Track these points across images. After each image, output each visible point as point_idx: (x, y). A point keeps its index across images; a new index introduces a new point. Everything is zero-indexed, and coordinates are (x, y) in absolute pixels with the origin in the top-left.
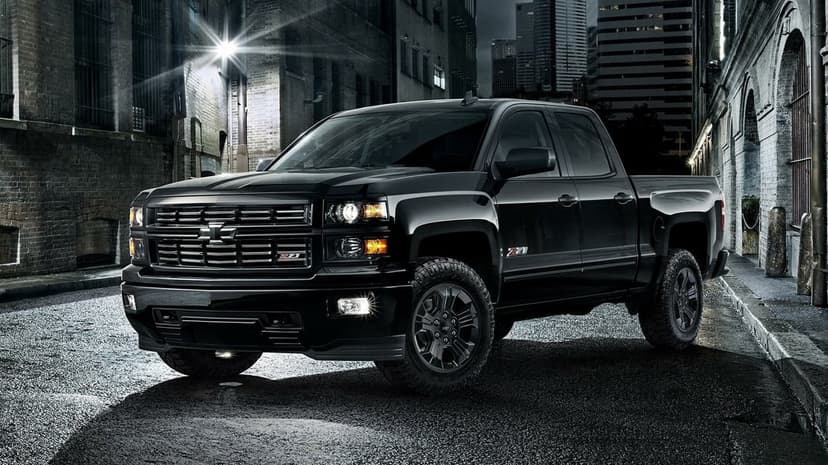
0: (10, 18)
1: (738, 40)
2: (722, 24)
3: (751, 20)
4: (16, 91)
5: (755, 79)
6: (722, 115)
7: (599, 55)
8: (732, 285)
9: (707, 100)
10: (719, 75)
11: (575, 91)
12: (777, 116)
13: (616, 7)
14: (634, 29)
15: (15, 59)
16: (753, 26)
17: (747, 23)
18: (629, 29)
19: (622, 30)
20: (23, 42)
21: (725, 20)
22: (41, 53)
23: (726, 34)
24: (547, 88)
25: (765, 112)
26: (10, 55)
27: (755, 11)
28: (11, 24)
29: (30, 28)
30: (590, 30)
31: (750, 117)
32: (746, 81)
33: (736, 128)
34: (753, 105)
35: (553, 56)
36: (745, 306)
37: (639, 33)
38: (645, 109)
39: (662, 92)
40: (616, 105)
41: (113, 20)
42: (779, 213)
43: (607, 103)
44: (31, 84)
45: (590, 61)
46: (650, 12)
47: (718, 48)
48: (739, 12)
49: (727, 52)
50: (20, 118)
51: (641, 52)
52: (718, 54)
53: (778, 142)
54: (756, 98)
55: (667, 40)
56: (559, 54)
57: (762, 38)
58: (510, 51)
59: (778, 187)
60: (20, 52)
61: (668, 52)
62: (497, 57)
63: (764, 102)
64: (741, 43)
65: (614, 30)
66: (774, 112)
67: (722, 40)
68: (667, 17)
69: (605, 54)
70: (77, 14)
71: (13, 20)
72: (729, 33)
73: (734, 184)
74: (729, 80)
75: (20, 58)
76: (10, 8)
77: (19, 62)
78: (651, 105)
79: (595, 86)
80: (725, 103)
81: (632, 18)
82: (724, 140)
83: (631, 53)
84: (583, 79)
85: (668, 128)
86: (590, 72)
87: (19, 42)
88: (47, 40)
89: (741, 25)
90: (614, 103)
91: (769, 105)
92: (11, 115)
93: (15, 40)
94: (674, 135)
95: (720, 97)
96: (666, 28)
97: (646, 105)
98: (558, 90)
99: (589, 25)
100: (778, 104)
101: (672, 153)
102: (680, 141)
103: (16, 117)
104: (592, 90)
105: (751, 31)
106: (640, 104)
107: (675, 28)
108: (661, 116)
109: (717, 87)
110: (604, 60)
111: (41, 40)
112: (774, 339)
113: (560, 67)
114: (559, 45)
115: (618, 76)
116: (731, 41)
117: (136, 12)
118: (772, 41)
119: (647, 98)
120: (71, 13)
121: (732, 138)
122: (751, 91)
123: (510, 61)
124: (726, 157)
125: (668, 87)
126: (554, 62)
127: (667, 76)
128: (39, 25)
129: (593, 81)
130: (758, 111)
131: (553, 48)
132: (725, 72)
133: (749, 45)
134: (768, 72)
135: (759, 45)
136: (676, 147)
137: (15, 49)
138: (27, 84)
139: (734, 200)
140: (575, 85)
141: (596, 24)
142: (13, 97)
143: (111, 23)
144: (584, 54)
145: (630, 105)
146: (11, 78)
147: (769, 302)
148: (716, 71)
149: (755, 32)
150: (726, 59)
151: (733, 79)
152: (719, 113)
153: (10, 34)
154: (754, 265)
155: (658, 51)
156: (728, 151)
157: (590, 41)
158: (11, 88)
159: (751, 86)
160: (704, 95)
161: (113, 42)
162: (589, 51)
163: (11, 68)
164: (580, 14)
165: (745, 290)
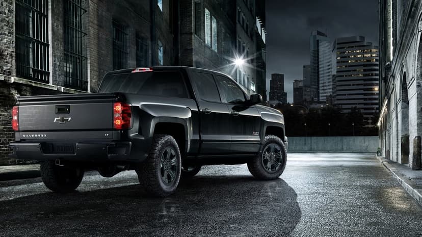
0: (87, 48)
1: (398, 46)
2: (392, 39)
3: (405, 31)
4: (89, 80)
5: (406, 65)
6: (392, 93)
7: (337, 86)
8: (397, 174)
9: (385, 87)
10: (390, 70)
11: (327, 101)
12: (417, 83)
13: (344, 67)
14: (351, 76)
15: (89, 66)
16: (405, 35)
17: (403, 33)
18: (349, 76)
19: (346, 76)
20: (92, 59)
21: (393, 37)
22: (99, 64)
23: (393, 45)
24: (316, 99)
25: (411, 82)
26: (87, 64)
27: (406, 25)
28: (87, 50)
29: (95, 53)
30: (334, 76)
31: (404, 88)
32: (402, 68)
33: (398, 97)
34: (406, 81)
35: (318, 86)
36: (403, 180)
37: (353, 77)
38: (355, 108)
39: (362, 101)
40: (344, 107)
41: (128, 52)
42: (418, 140)
43: (340, 106)
44: (95, 77)
45: (333, 88)
46: (358, 69)
47: (390, 54)
48: (399, 29)
49: (394, 55)
50: (91, 92)
51: (354, 85)
52: (390, 58)
53: (417, 98)
54: (407, 76)
55: (365, 80)
56: (321, 86)
57: (409, 40)
58: (300, 84)
59: (418, 124)
60: (90, 63)
61: (365, 85)
62: (295, 87)
63: (411, 76)
64: (400, 47)
65: (343, 76)
66: (415, 81)
67: (392, 48)
68: (365, 70)
69: (340, 86)
70: (114, 48)
71: (88, 49)
72: (395, 44)
73: (397, 130)
74: (395, 70)
75: (90, 65)
76: (87, 43)
77: (90, 67)
78: (358, 106)
79: (335, 99)
80: (393, 85)
81: (350, 71)
82: (393, 106)
83: (350, 85)
84: (331, 96)
85: (365, 116)
86: (333, 93)
87: (90, 59)
88: (102, 58)
89: (400, 37)
90: (343, 106)
91: (413, 78)
92: (87, 90)
93: (89, 58)
94: (367, 119)
95: (391, 82)
96: (364, 75)
97: (356, 107)
98: (321, 100)
99: (333, 74)
100: (417, 75)
101: (367, 126)
102: (370, 121)
103: (89, 91)
104: (334, 101)
105: (404, 38)
106: (354, 106)
107: (368, 75)
108: (362, 111)
109: (389, 77)
110: (339, 88)
111: (99, 58)
112: (416, 191)
113: (321, 91)
114: (321, 82)
115: (345, 95)
116: (396, 47)
117: (137, 49)
118: (414, 39)
119: (356, 104)
120: (111, 47)
121: (396, 104)
122: (405, 72)
123: (300, 88)
124: (394, 116)
125: (365, 99)
126: (319, 89)
127: (365, 94)
128: (99, 52)
129: (334, 97)
130: (408, 83)
131: (318, 83)
132: (393, 67)
133: (403, 47)
134: (412, 58)
135: (408, 45)
136: (368, 124)
137: (89, 62)
138: (94, 77)
139: (397, 139)
140: (327, 98)
141: (335, 74)
142: (88, 82)
143: (127, 54)
144: (331, 85)
145: (350, 106)
146: (87, 74)
147: (413, 179)
148: (389, 68)
149: (406, 38)
150: (393, 59)
151: (396, 69)
152: (390, 92)
153: (87, 55)
154: (406, 166)
155: (361, 84)
156: (395, 112)
157: (333, 80)
158: (87, 78)
159: (405, 70)
160: (384, 84)
161: (129, 61)
162: (333, 85)
163: (87, 70)
164: (329, 69)
165: (403, 175)
